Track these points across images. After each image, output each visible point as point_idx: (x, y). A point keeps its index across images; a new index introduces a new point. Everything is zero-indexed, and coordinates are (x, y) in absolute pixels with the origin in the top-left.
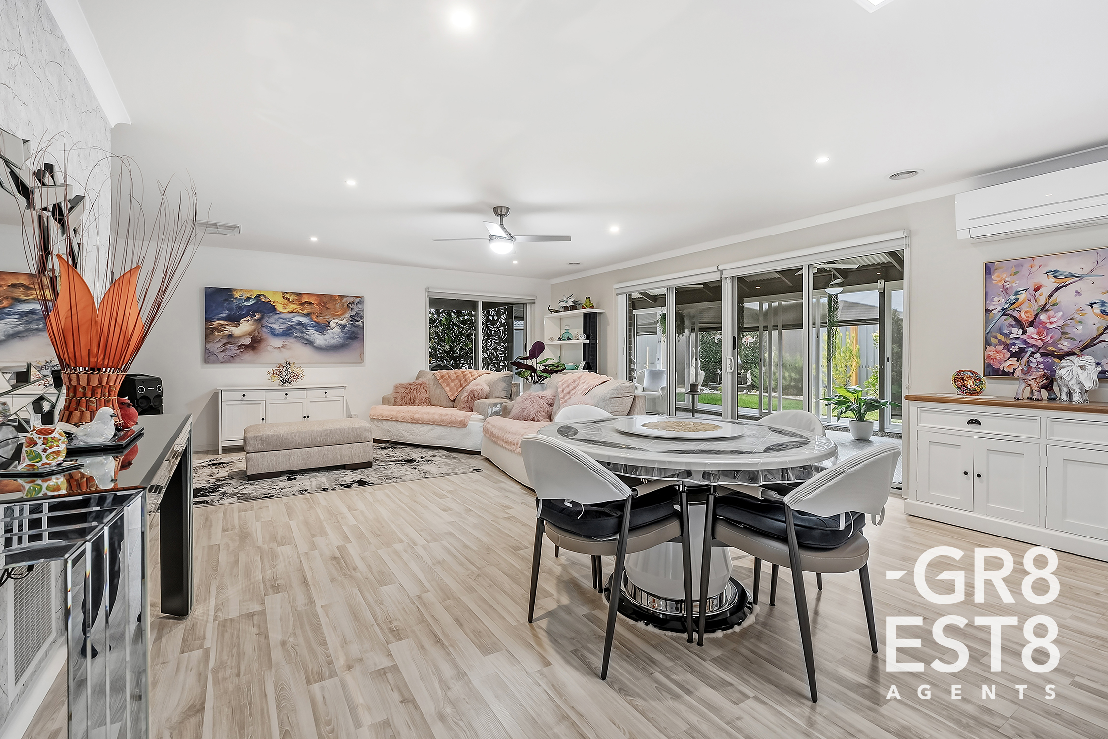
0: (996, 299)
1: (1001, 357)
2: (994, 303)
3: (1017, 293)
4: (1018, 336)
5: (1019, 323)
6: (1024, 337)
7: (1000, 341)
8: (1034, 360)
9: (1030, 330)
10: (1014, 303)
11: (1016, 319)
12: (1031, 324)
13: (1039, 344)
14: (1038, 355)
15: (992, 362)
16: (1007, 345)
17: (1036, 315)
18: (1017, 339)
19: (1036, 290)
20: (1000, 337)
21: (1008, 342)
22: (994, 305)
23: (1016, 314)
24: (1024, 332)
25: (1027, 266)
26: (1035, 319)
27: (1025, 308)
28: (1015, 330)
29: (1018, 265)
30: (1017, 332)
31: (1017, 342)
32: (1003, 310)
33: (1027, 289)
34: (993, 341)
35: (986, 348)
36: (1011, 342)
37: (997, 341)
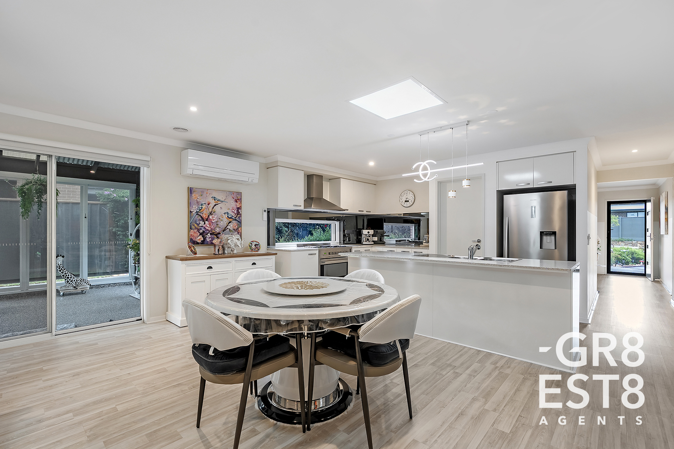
0: (194, 206)
1: (196, 235)
2: (193, 208)
3: (202, 205)
4: (202, 225)
5: (203, 219)
6: (204, 226)
7: (195, 227)
8: (208, 237)
9: (206, 222)
10: (201, 209)
11: (201, 217)
12: (207, 220)
13: (209, 229)
14: (209, 234)
15: (192, 238)
16: (198, 229)
17: (209, 216)
18: (202, 226)
19: (208, 204)
20: (196, 225)
21: (199, 228)
22: (193, 209)
23: (201, 215)
24: (205, 223)
25: (205, 193)
26: (208, 218)
27: (205, 212)
28: (201, 222)
29: (203, 192)
30: (202, 223)
31: (202, 228)
32: (197, 212)
33: (205, 204)
34: (193, 227)
35: (190, 231)
36: (200, 228)
37: (194, 227)
